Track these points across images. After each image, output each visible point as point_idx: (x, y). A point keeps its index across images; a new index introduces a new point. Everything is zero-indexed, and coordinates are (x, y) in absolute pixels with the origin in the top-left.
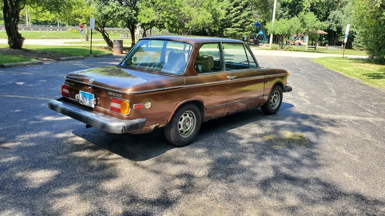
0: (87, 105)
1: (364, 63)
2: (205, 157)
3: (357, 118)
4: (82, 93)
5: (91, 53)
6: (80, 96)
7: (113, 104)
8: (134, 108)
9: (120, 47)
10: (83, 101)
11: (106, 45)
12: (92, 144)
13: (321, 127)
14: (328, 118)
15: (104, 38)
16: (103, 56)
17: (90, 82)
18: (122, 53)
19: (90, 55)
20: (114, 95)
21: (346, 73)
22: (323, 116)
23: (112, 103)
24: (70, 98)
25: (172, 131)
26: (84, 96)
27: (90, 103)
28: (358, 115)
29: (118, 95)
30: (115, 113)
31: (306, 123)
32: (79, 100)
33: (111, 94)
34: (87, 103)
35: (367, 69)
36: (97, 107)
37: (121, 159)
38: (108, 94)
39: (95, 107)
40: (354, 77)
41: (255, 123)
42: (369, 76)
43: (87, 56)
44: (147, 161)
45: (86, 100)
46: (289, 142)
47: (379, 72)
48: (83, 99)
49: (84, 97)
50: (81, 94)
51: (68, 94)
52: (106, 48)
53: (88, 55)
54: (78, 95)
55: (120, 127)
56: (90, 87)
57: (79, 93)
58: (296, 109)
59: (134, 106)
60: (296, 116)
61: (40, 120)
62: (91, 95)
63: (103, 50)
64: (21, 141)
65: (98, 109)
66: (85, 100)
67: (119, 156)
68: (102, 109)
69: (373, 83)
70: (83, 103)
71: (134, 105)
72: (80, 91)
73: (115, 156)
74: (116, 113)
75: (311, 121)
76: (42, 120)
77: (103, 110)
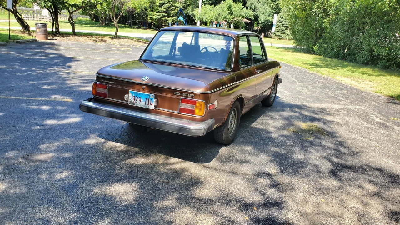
0: (141, 106)
1: (293, 52)
2: (259, 154)
3: (340, 107)
4: (134, 93)
5: (10, 39)
6: (130, 97)
7: (183, 105)
8: (208, 109)
9: (44, 32)
10: (135, 102)
11: (20, 28)
12: (136, 150)
13: (322, 117)
14: (318, 108)
15: (17, 20)
16: (27, 42)
17: (144, 81)
18: (47, 39)
19: (10, 41)
20: (183, 95)
21: (288, 62)
22: (312, 105)
23: (181, 104)
24: (109, 99)
25: (225, 130)
26: (136, 96)
27: (147, 103)
28: (338, 104)
29: (189, 95)
30: (185, 115)
31: (306, 113)
32: (128, 101)
33: (180, 94)
34: (142, 104)
35: (303, 59)
36: (157, 108)
37: (180, 162)
38: (175, 94)
39: (154, 109)
40: (298, 67)
41: (266, 116)
42: (310, 65)
43: (7, 42)
44: (211, 162)
45: (140, 100)
46: (312, 133)
47: (315, 62)
48: (134, 99)
49: (136, 98)
50: (132, 94)
51: (107, 94)
52: (23, 33)
53: (7, 40)
54: (127, 95)
55: (202, 129)
56: (144, 87)
57: (128, 93)
58: (284, 100)
59: (208, 107)
60: (291, 107)
61: (43, 125)
62: (149, 95)
63: (20, 34)
64: (52, 151)
65: (160, 111)
66: (138, 101)
67: (180, 160)
68: (166, 110)
69: (318, 72)
70: (134, 104)
71: (209, 105)
72: (129, 91)
73: (174, 160)
74: (187, 115)
75: (307, 111)
76: (46, 125)
77: (167, 112)
